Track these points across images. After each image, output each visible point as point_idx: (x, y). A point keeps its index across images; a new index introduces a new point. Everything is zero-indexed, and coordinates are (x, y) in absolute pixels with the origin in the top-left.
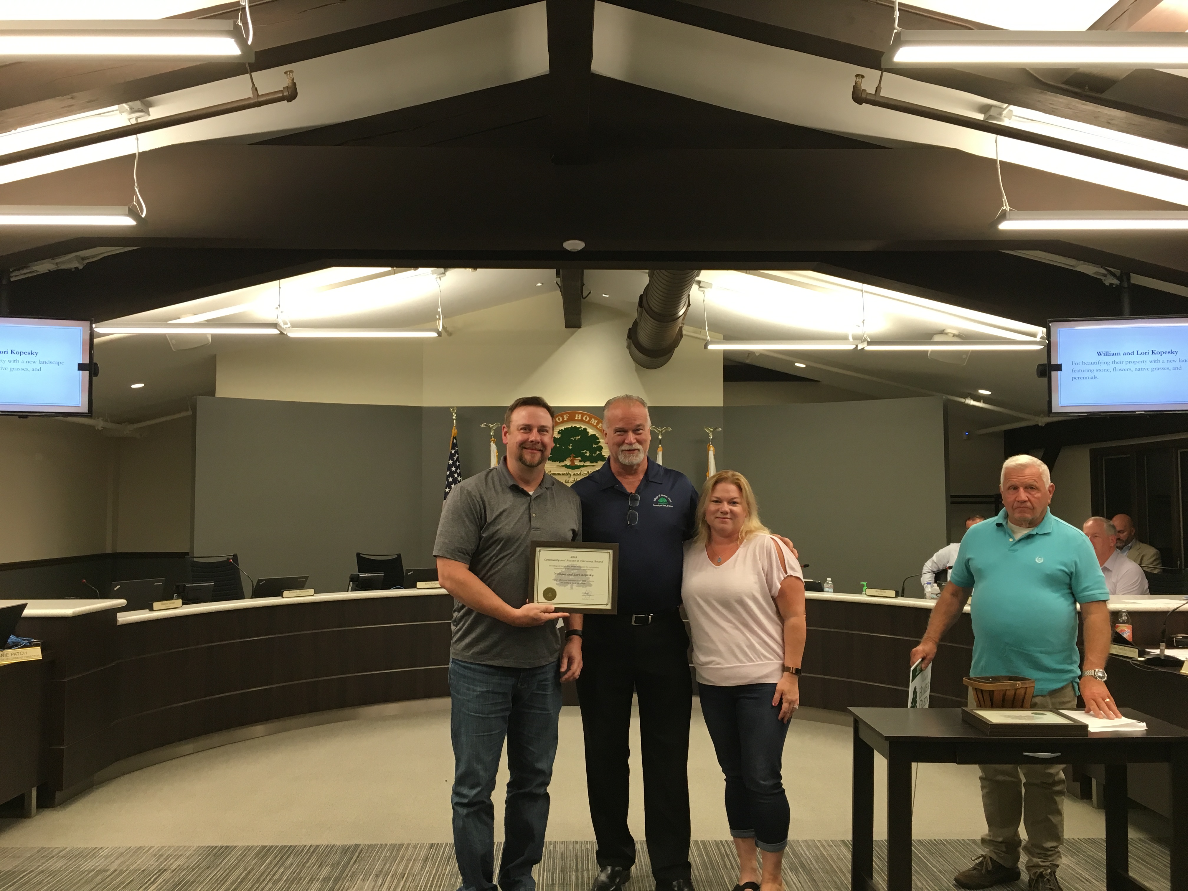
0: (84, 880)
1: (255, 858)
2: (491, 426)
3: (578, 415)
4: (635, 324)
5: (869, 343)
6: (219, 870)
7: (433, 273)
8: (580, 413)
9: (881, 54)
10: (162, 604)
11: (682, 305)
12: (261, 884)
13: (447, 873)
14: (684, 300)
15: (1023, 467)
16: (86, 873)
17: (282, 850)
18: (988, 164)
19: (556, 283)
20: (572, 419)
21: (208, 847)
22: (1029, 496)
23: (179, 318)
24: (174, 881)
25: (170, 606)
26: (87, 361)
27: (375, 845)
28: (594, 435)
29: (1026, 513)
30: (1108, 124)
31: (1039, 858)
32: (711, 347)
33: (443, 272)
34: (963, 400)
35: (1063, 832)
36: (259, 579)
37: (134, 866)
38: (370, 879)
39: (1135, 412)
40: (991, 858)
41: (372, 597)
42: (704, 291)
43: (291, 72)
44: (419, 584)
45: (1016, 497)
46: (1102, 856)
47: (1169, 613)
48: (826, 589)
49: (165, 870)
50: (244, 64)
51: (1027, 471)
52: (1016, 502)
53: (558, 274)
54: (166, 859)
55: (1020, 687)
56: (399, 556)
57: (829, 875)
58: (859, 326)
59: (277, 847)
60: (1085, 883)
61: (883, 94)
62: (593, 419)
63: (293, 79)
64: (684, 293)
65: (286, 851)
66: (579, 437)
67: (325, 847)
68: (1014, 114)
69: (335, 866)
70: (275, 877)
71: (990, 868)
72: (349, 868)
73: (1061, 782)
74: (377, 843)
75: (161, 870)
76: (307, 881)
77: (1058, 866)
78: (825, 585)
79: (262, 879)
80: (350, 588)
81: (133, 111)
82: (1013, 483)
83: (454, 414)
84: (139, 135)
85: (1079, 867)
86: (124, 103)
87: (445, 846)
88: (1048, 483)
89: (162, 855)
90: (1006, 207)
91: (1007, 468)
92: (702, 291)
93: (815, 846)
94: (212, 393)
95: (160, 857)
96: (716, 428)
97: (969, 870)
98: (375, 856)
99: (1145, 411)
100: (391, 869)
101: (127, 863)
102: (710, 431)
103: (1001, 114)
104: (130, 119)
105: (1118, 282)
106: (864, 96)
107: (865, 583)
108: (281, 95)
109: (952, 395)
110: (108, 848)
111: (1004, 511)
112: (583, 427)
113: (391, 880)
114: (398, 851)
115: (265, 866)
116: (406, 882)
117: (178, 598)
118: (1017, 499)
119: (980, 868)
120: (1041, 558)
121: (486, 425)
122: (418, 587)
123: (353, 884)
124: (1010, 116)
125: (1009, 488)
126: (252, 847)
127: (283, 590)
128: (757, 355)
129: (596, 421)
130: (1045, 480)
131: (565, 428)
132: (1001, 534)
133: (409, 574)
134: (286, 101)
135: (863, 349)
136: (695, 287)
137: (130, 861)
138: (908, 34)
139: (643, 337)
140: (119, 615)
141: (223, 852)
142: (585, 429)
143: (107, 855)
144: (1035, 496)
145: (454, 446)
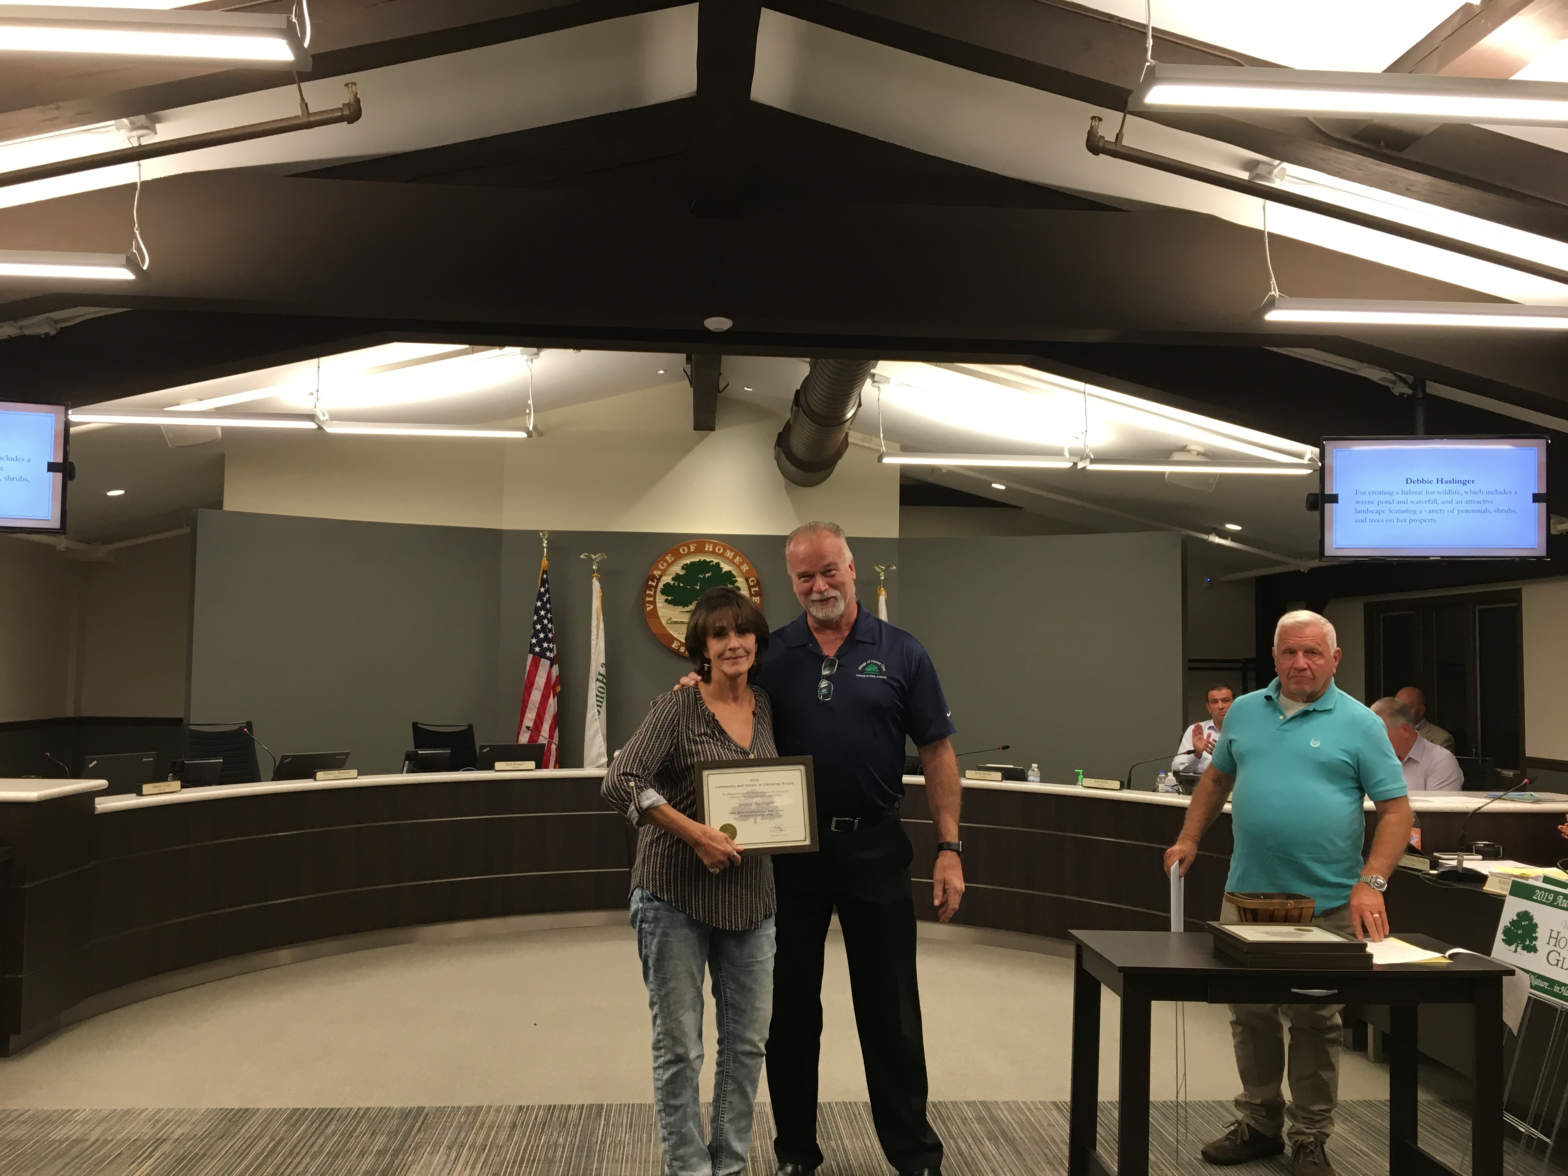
0: (54, 1153)
1: (284, 1125)
2: (594, 557)
3: (709, 545)
4: (788, 427)
5: (1092, 461)
6: (238, 1140)
7: (522, 354)
8: (711, 543)
9: (1130, 92)
10: (154, 787)
11: (852, 403)
12: (295, 1158)
13: (542, 1143)
14: (854, 400)
15: (1305, 625)
16: (57, 1144)
17: (321, 1115)
18: (1253, 236)
19: (684, 370)
20: (700, 550)
21: (221, 1109)
22: (1309, 662)
23: (178, 404)
24: (176, 1155)
25: (165, 790)
26: (60, 460)
27: (444, 1108)
28: (730, 572)
29: (1305, 684)
30: (1407, 191)
31: (1305, 1123)
32: (886, 460)
33: (536, 352)
34: (1205, 537)
35: (1336, 1092)
36: (283, 756)
37: (123, 1134)
38: (440, 1152)
39: (1428, 557)
40: (1247, 1124)
41: (436, 781)
42: (879, 387)
43: (354, 84)
44: (498, 765)
45: (1293, 664)
46: (1384, 1123)
47: (1470, 815)
48: (1030, 778)
49: (165, 1140)
50: (291, 72)
51: (1308, 631)
52: (1292, 670)
53: (689, 359)
54: (164, 1126)
55: (1292, 907)
56: (471, 727)
57: (1039, 1147)
58: (1077, 438)
59: (313, 1110)
60: (1361, 1157)
61: (1125, 142)
62: (728, 552)
63: (356, 94)
64: (855, 390)
65: (326, 1116)
66: (710, 574)
67: (377, 1111)
68: (1287, 173)
69: (393, 1135)
70: (315, 1149)
71: (1247, 1137)
72: (412, 1137)
73: (1336, 1027)
74: (447, 1105)
75: (158, 1139)
76: (357, 1155)
77: (1328, 1136)
78: (1030, 772)
79: (296, 1151)
80: (405, 768)
81: (134, 127)
82: (1290, 646)
83: (544, 540)
84: (142, 162)
85: (1353, 1137)
86: (125, 118)
87: (538, 1109)
88: (1334, 647)
89: (158, 1121)
90: (1275, 292)
91: (1283, 627)
92: (876, 387)
93: (1018, 1109)
94: (219, 505)
95: (156, 1123)
96: (890, 566)
97: (1220, 1140)
98: (446, 1122)
99: (1442, 557)
100: (468, 1140)
101: (112, 1131)
102: (882, 569)
103: (1271, 173)
104: (130, 137)
105: (1410, 392)
106: (1101, 144)
107: (1081, 771)
108: (340, 114)
109: (1192, 530)
110: (85, 1110)
111: (1276, 681)
112: (715, 561)
113: (468, 1154)
114: (477, 1115)
115: (299, 1136)
116: (488, 1156)
117: (174, 780)
118: (1294, 666)
119: (1234, 1138)
120: (1317, 740)
121: (586, 556)
122: (496, 769)
123: (417, 1158)
124: (1283, 175)
125: (1285, 652)
126: (280, 1109)
127: (316, 771)
128: (944, 471)
129: (732, 554)
130: (1329, 643)
131: (691, 562)
132: (1269, 710)
133: (484, 751)
134: (346, 122)
135: (1085, 468)
136: (868, 381)
137: (116, 1128)
138: (1164, 69)
139: (799, 444)
140: (98, 800)
141: (241, 1116)
142: (718, 564)
143: (84, 1119)
144: (1317, 663)
145: (544, 582)
